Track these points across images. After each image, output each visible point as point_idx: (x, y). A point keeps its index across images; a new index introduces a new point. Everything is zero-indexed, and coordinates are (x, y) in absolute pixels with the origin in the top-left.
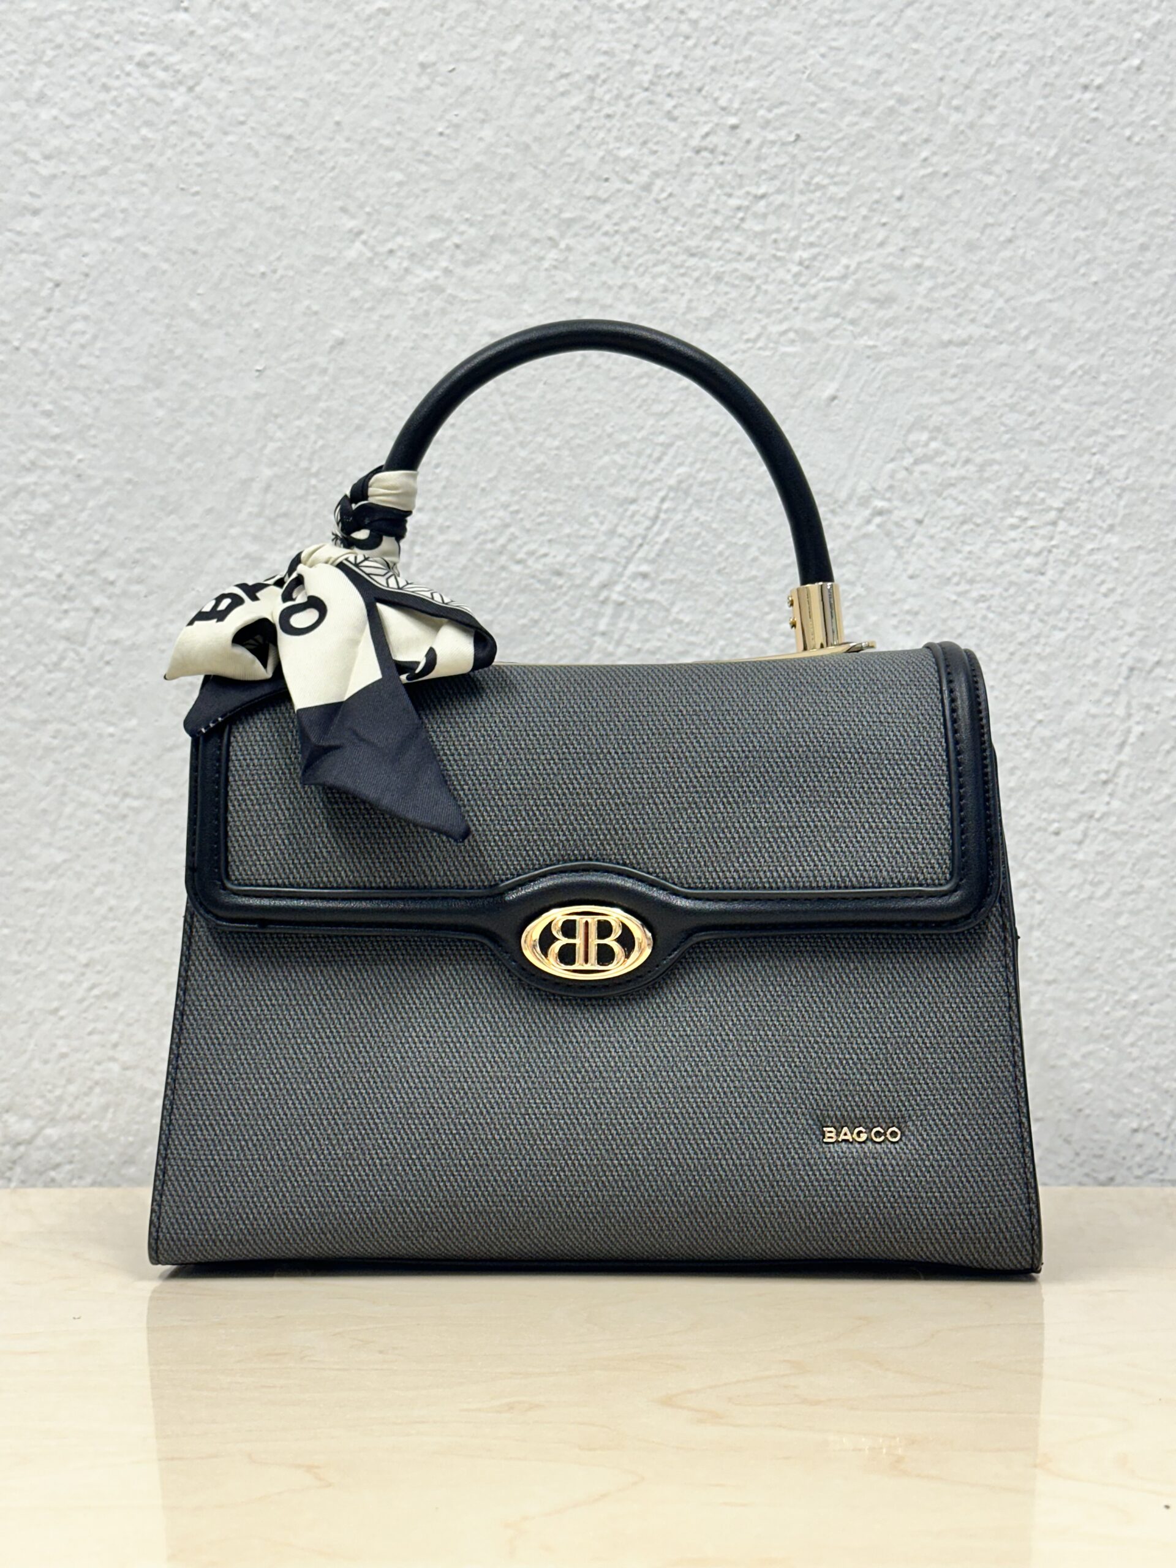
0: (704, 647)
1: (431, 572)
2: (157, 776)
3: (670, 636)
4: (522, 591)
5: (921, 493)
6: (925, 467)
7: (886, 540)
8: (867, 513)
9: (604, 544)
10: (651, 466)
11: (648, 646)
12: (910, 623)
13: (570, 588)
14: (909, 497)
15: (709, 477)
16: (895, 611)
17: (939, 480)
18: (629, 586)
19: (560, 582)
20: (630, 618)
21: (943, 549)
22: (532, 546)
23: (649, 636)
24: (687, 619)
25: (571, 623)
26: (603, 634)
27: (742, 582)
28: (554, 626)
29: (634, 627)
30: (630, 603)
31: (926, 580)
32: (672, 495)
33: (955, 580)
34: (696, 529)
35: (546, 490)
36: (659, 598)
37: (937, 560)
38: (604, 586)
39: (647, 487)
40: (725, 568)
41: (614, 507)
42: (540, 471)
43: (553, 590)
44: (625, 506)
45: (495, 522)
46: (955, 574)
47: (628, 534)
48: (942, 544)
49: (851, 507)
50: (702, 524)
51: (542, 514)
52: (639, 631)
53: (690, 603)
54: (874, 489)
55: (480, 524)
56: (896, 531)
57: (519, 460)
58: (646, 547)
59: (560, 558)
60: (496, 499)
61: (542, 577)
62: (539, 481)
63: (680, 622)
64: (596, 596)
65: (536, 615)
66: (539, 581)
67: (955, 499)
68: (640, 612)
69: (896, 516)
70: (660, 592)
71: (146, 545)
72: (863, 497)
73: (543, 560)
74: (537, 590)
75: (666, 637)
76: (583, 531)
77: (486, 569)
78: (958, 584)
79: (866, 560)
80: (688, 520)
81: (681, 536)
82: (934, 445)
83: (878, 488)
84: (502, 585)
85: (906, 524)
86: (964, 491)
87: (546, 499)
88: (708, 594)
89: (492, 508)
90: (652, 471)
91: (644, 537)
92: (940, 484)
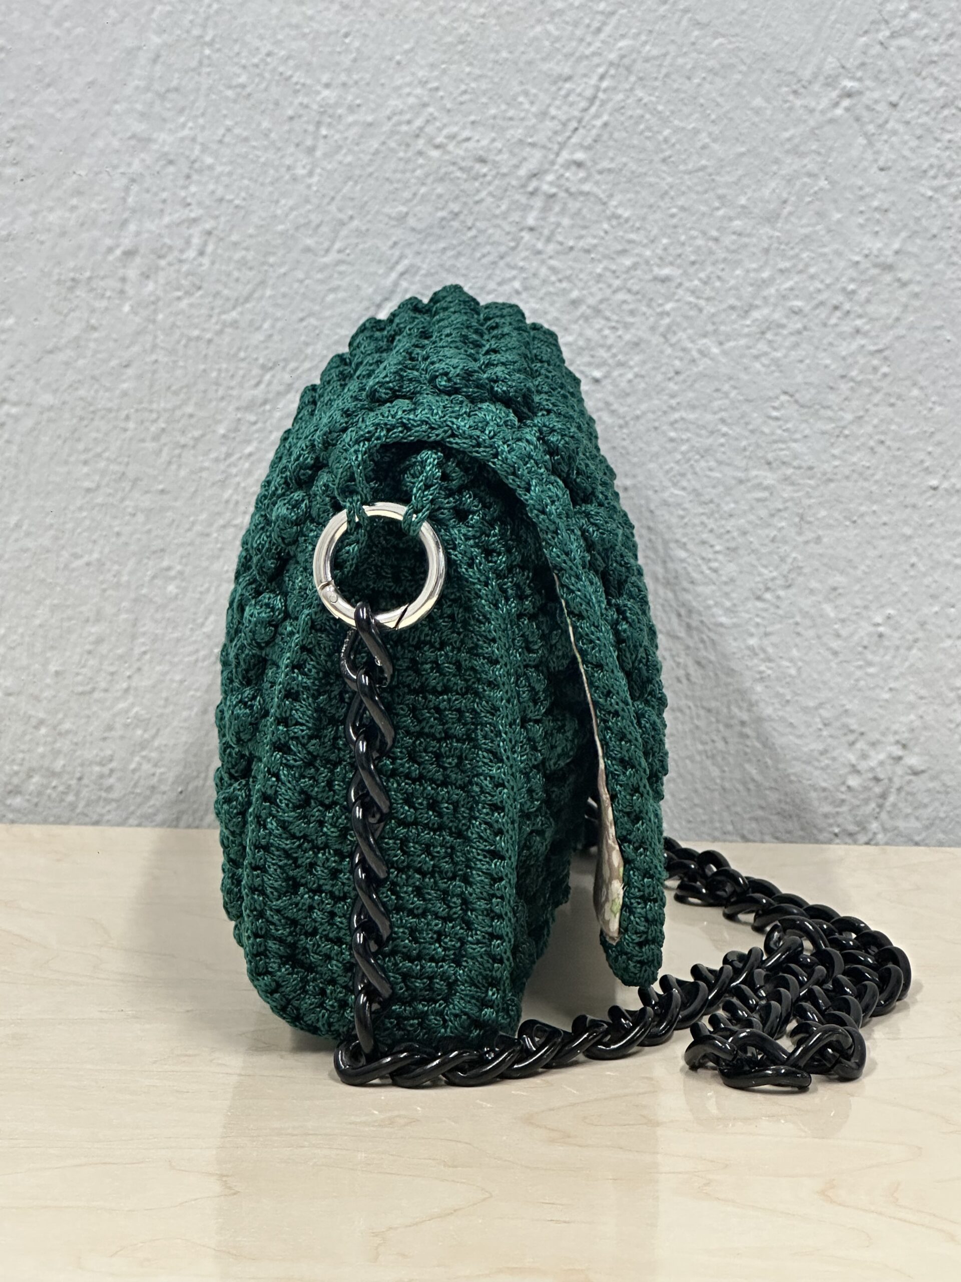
0: (645, 246)
1: (339, 157)
2: (37, 381)
3: (606, 232)
4: (441, 180)
5: (897, 72)
6: (904, 41)
7: (856, 126)
8: (834, 94)
9: (534, 126)
10: (589, 38)
11: (581, 244)
12: (878, 222)
13: (495, 177)
14: (883, 76)
15: (655, 52)
16: (862, 208)
17: (919, 57)
18: (562, 175)
19: (485, 170)
20: (563, 211)
21: (919, 138)
22: (455, 129)
23: (584, 232)
24: (626, 214)
25: (496, 216)
26: (531, 229)
27: (690, 173)
28: (476, 220)
29: (566, 221)
30: (562, 194)
31: (899, 172)
32: (612, 71)
33: (932, 173)
34: (639, 112)
35: (470, 64)
36: (595, 190)
37: (913, 150)
38: (535, 175)
39: (585, 63)
40: (670, 157)
41: (546, 85)
42: (463, 43)
43: (475, 179)
44: (560, 84)
45: (411, 100)
46: (931, 166)
47: (564, 118)
48: (919, 132)
49: (816, 87)
50: (645, 105)
51: (465, 92)
52: (572, 226)
53: (630, 196)
54: (843, 67)
55: (394, 103)
56: (866, 116)
57: (439, 28)
58: (581, 131)
59: (484, 142)
60: (413, 74)
61: (463, 164)
62: (461, 52)
63: (618, 217)
64: (523, 186)
65: (455, 207)
66: (461, 169)
67: (936, 79)
68: (573, 205)
69: (866, 99)
70: (597, 183)
71: (22, 122)
72: (829, 76)
73: (466, 145)
74: (458, 178)
75: (602, 234)
76: (511, 113)
77: (401, 154)
78: (935, 177)
79: (831, 149)
80: (630, 101)
81: (622, 119)
82: (914, 15)
83: (848, 66)
84: (419, 172)
85: (878, 108)
86: (946, 70)
87: (469, 74)
88: (651, 185)
89: (409, 84)
90: (589, 44)
91: (580, 121)
92: (920, 62)
